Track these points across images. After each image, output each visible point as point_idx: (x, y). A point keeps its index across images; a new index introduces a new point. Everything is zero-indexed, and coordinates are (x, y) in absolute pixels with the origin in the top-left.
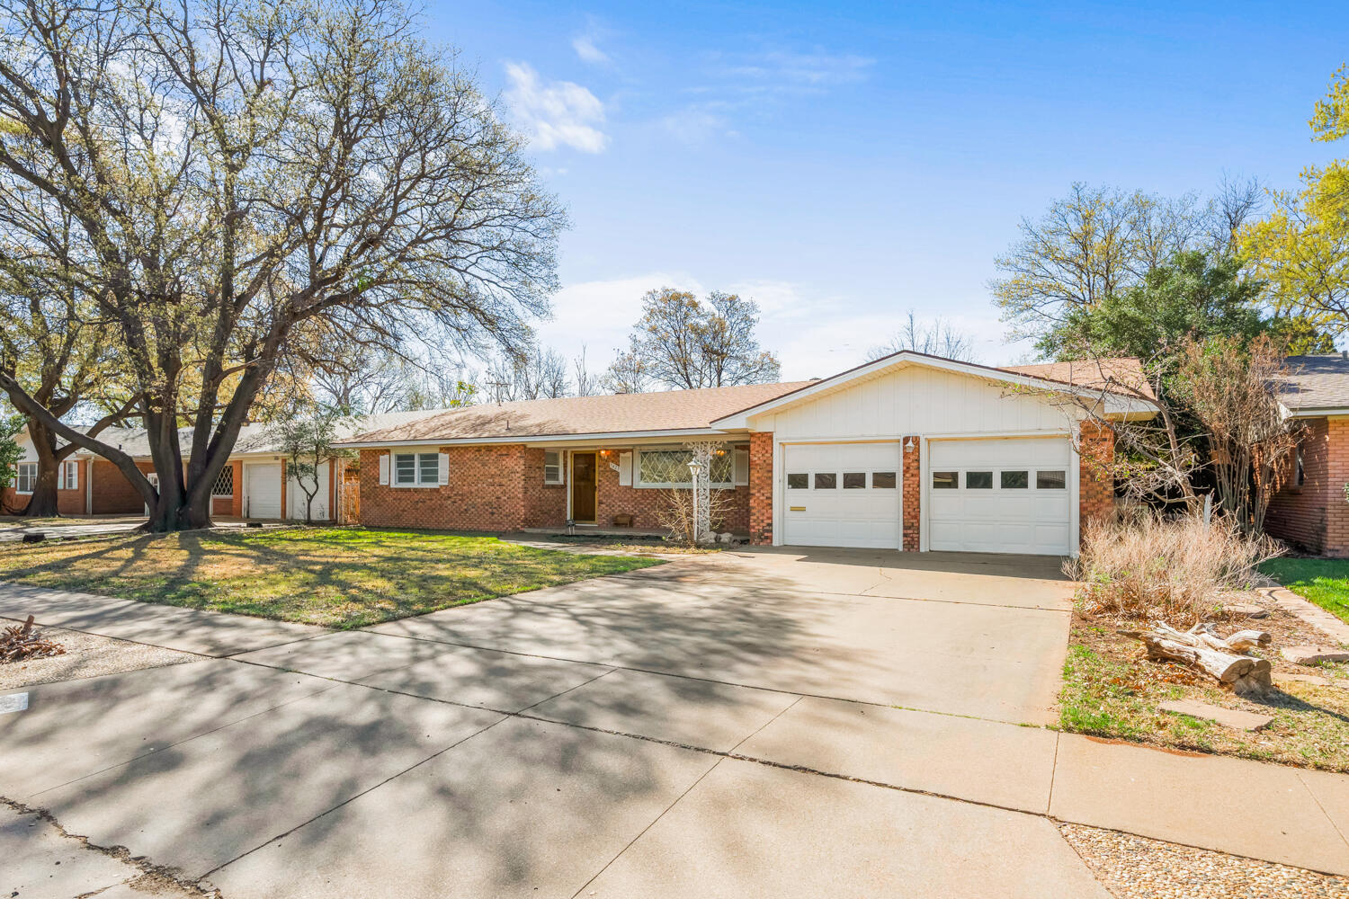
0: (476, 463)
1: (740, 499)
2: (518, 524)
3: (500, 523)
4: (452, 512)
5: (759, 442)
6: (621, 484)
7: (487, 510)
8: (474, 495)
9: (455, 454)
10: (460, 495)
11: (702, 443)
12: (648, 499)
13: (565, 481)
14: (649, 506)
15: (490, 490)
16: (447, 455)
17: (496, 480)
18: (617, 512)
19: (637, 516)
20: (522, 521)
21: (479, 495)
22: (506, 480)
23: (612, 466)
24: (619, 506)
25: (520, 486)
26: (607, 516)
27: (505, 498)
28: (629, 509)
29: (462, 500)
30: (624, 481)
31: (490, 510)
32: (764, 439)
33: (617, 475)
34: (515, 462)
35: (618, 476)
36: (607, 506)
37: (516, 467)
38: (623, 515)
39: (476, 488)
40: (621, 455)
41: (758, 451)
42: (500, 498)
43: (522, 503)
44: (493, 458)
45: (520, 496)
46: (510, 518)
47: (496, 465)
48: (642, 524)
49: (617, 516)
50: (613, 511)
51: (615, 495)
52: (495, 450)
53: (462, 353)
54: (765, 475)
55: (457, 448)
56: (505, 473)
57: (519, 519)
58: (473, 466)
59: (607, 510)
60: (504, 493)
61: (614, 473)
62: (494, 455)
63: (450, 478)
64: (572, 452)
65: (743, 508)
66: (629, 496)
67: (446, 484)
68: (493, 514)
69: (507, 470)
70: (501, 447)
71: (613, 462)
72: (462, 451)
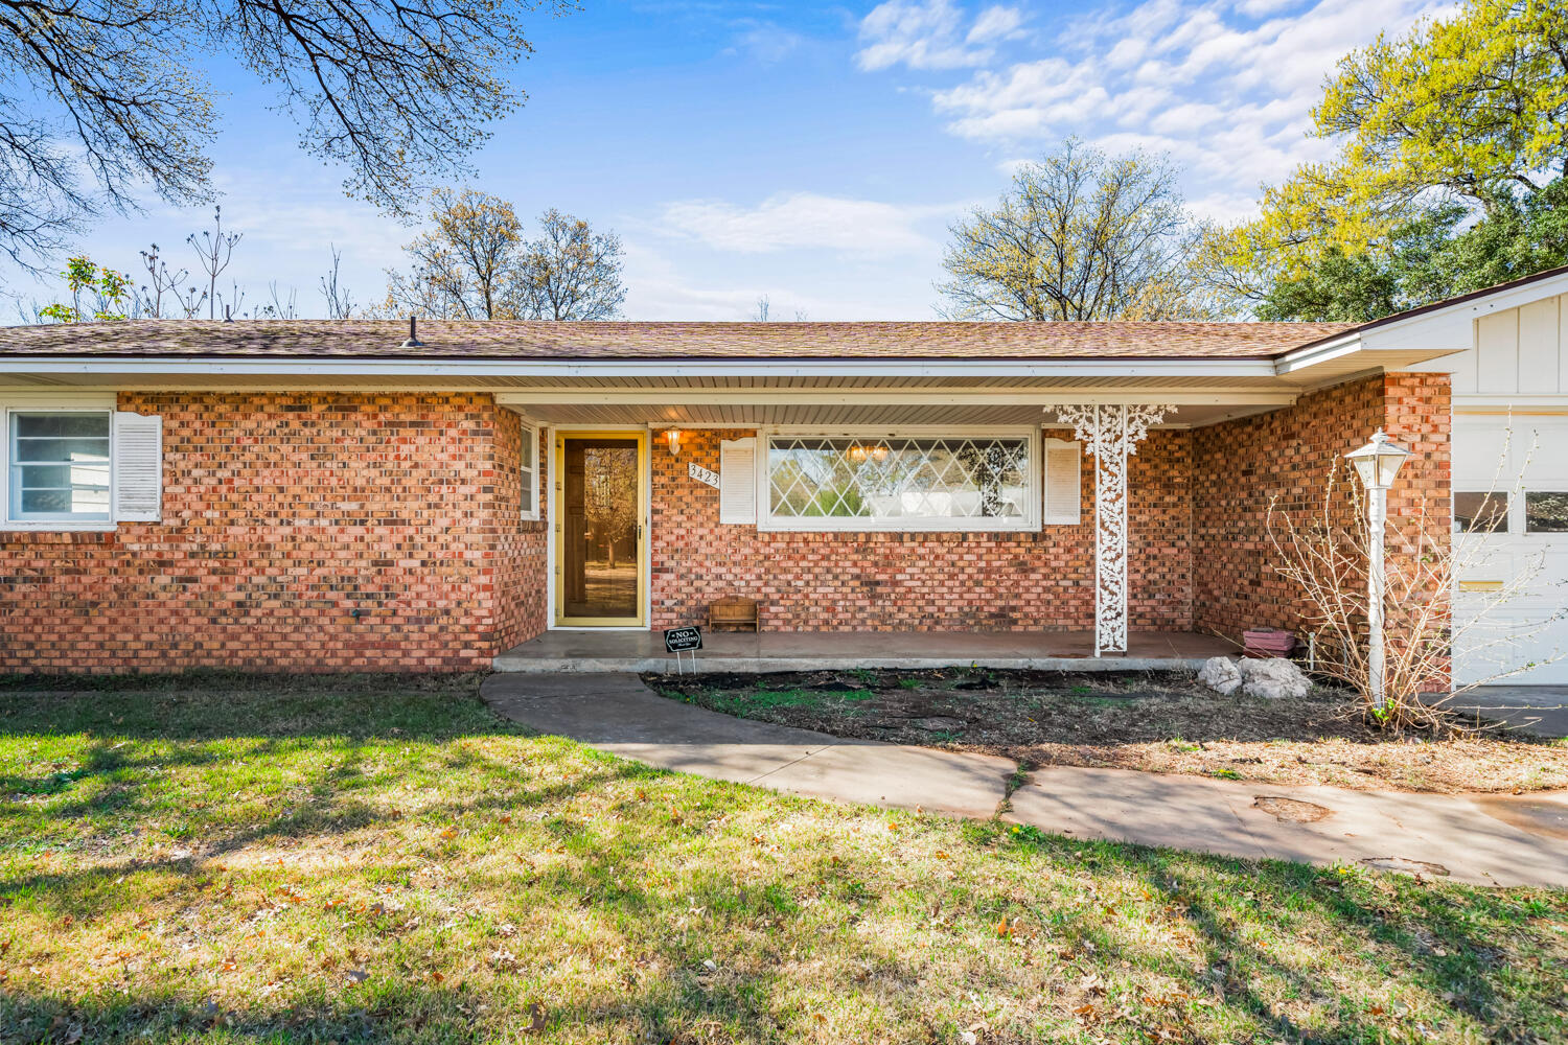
0: (286, 449)
1: (1057, 557)
2: (467, 645)
3: (395, 646)
4: (175, 613)
5: (1413, 402)
6: (723, 520)
7: (335, 604)
8: (276, 555)
9: (189, 416)
10: (214, 555)
11: (1102, 408)
12: (804, 558)
13: (543, 512)
14: (807, 577)
15: (344, 539)
16: (155, 421)
17: (370, 506)
18: (710, 593)
19: (773, 603)
20: (483, 637)
21: (303, 555)
22: (413, 505)
23: (698, 472)
24: (719, 577)
25: (475, 523)
26: (682, 603)
27: (415, 563)
28: (747, 584)
29: (224, 574)
30: (733, 514)
31: (349, 604)
32: (1427, 392)
33: (713, 497)
34: (452, 449)
35: (716, 499)
36: (681, 577)
37: (459, 465)
38: (732, 601)
39: (287, 530)
40: (725, 444)
41: (1409, 427)
42: (390, 563)
43: (483, 580)
44: (359, 432)
45: (475, 555)
46: (433, 628)
47: (372, 456)
48: (787, 622)
49: (713, 604)
50: (698, 590)
51: (704, 549)
52: (369, 409)
53: (113, 169)
54: (1431, 493)
55: (198, 398)
56: (406, 482)
57: (469, 629)
58: (274, 457)
59: (678, 590)
60: (409, 547)
61: (701, 492)
62: (361, 425)
63: (168, 498)
64: (559, 433)
65: (1065, 578)
66: (747, 551)
67: (152, 517)
68: (359, 615)
69: (420, 473)
70: (395, 398)
71: (696, 461)
72: (223, 408)
